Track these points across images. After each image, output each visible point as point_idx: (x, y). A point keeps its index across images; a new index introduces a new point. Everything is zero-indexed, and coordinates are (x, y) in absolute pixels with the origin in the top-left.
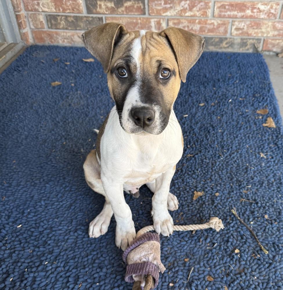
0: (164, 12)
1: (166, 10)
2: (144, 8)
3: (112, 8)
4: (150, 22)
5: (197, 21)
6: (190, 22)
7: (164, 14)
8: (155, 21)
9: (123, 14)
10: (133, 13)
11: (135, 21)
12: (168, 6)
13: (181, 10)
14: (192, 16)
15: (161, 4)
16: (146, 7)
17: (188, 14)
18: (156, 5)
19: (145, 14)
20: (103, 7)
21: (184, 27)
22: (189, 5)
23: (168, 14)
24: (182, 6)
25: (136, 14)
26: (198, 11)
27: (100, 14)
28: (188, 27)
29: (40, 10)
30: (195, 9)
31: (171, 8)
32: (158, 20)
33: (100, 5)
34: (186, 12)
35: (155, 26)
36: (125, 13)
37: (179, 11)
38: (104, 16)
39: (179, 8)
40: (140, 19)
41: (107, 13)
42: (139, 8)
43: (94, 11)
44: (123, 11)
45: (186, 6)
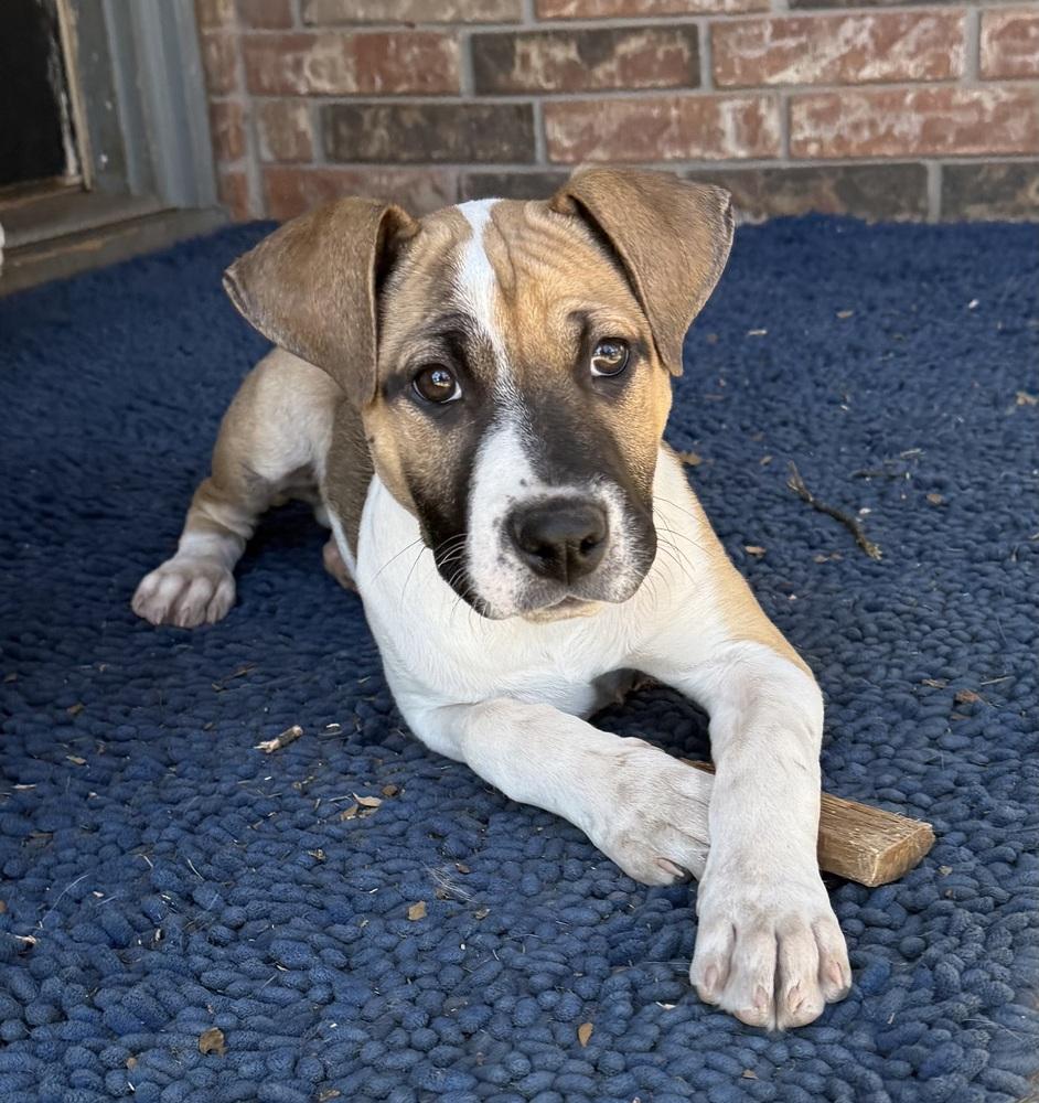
0: (774, 70)
1: (780, 59)
2: (695, 57)
3: (570, 64)
4: (716, 114)
5: (909, 98)
6: (878, 103)
7: (774, 80)
8: (735, 111)
9: (611, 89)
10: (648, 84)
11: (655, 112)
12: (790, 43)
13: (843, 58)
14: (885, 80)
15: (760, 37)
16: (703, 51)
17: (871, 71)
18: (740, 42)
19: (695, 82)
20: (536, 61)
21: (856, 127)
22: (873, 34)
23: (790, 75)
24: (847, 42)
25: (661, 83)
26: (912, 56)
27: (521, 91)
28: (873, 124)
29: (303, 89)
30: (898, 47)
31: (802, 49)
32: (750, 102)
33: (526, 58)
34: (861, 65)
35: (738, 127)
36: (618, 83)
37: (832, 63)
38: (536, 102)
39: (832, 50)
40: (677, 104)
41: (551, 86)
42: (673, 59)
43: (501, 80)
44: (611, 76)
45: (864, 38)
